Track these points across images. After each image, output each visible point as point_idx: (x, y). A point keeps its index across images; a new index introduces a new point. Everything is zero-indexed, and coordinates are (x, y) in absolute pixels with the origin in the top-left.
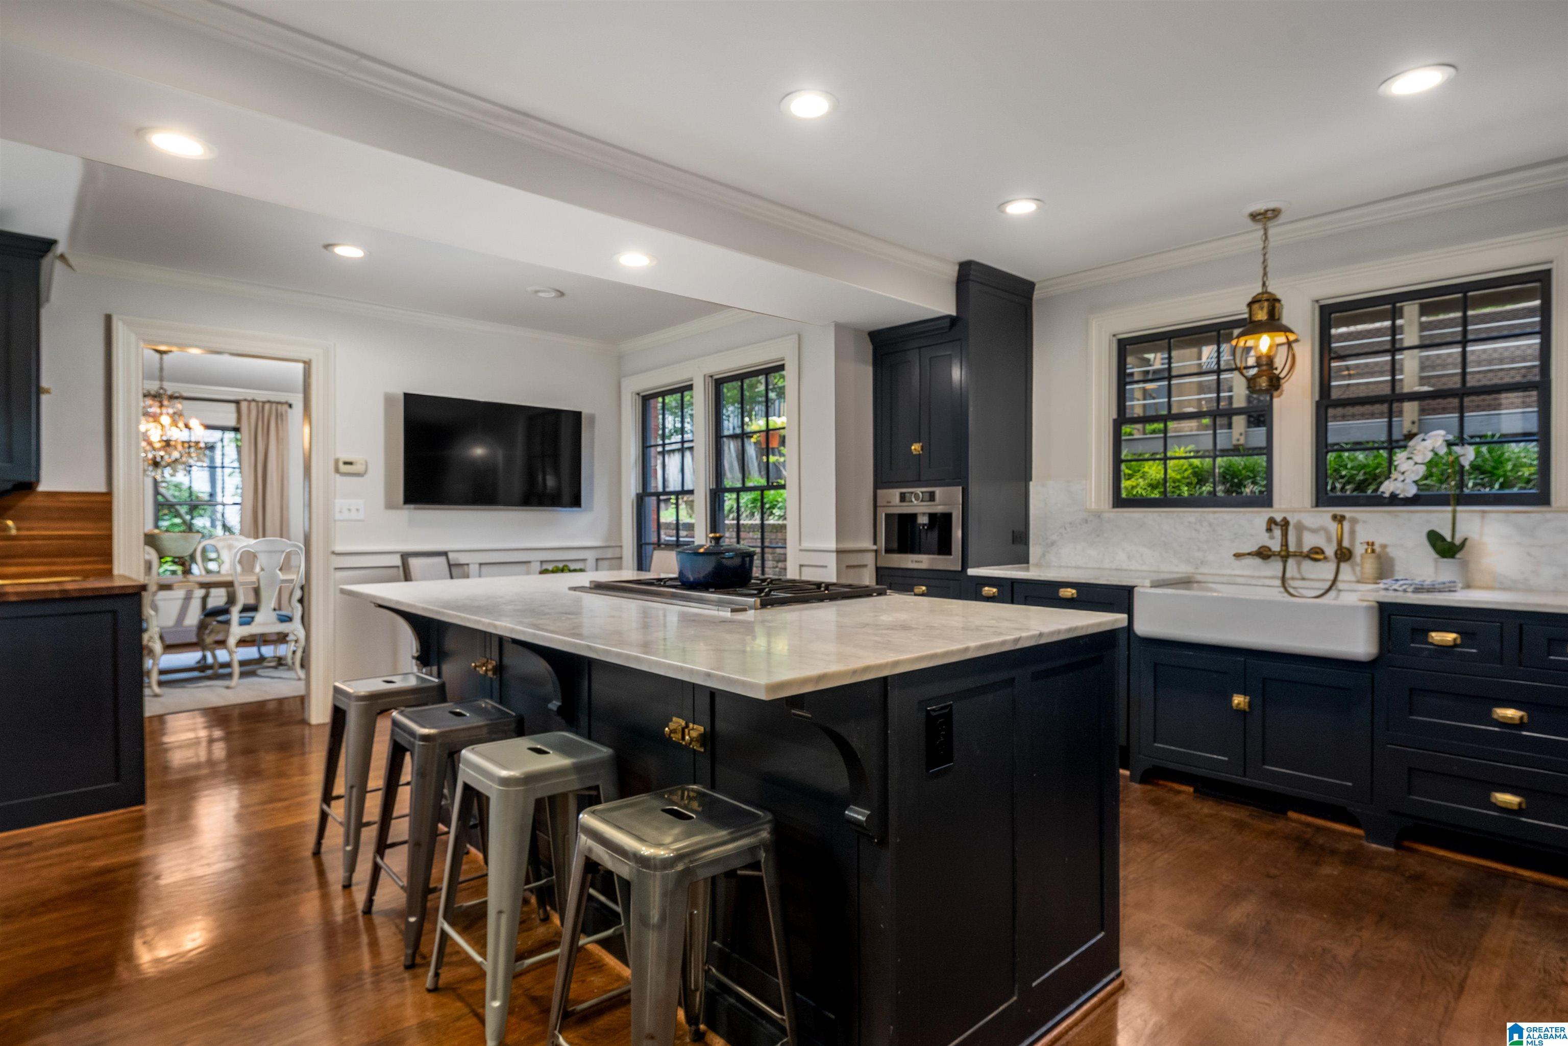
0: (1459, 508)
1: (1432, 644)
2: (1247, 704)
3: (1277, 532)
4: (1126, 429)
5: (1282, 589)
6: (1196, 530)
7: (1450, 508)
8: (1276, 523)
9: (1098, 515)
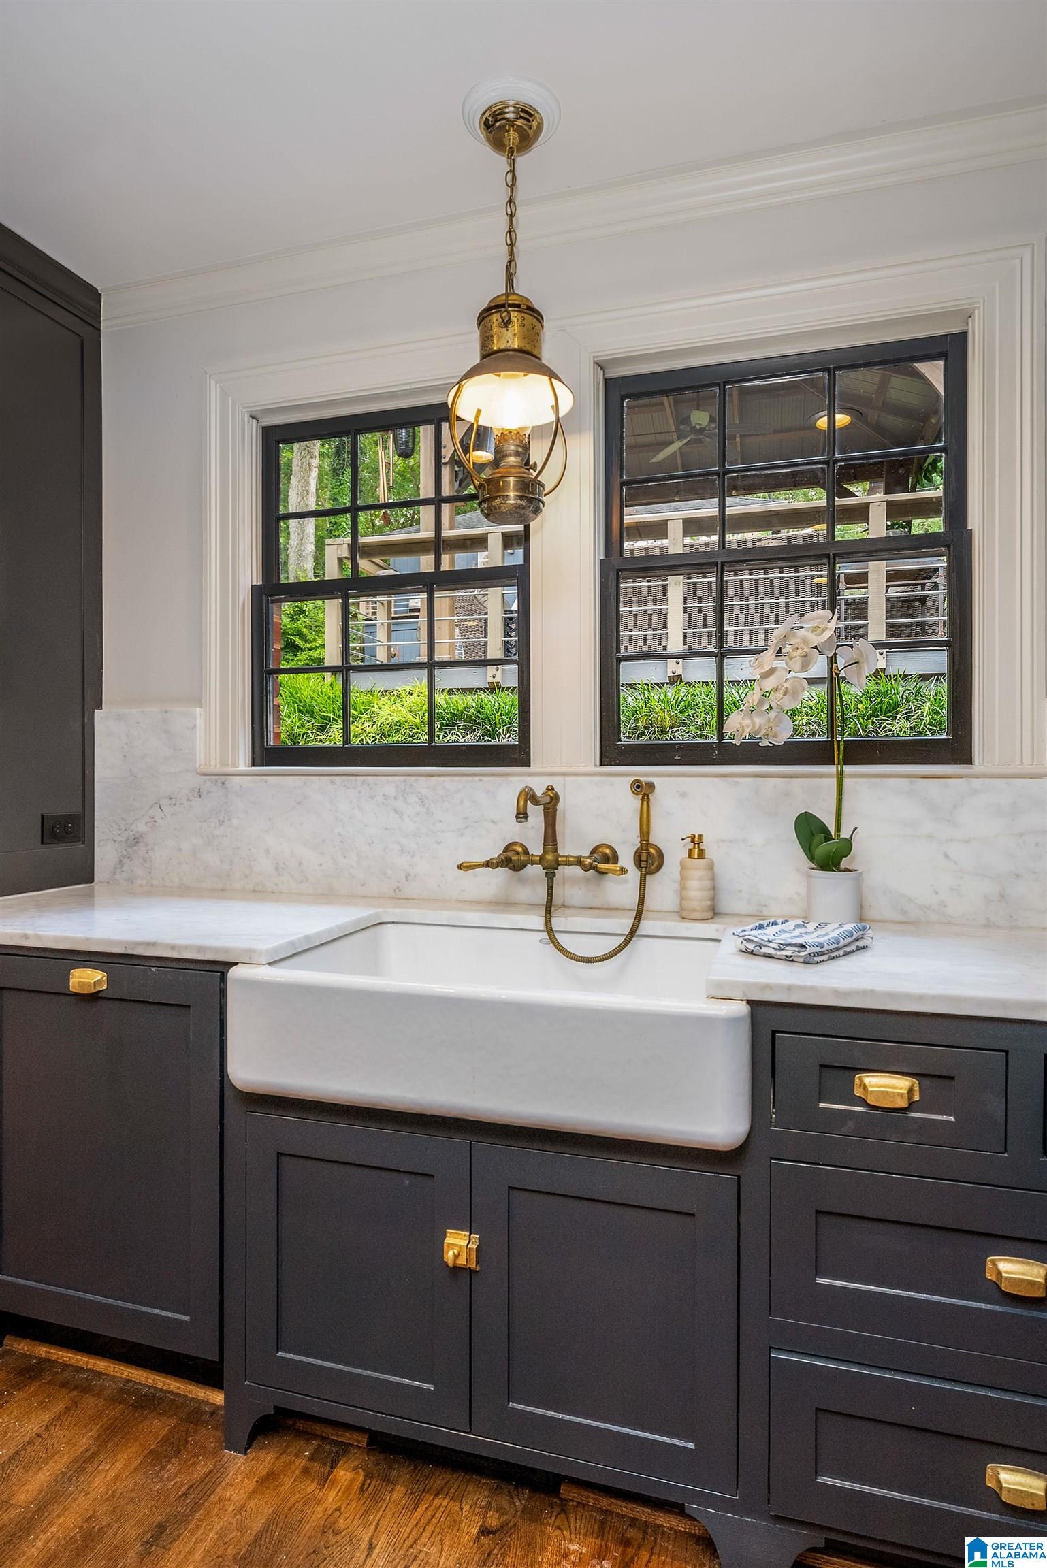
0: (848, 769)
1: (863, 1102)
2: (474, 1256)
3: (536, 815)
4: (283, 613)
5: (545, 936)
6: (396, 811)
7: (832, 769)
8: (534, 799)
9: (221, 778)
